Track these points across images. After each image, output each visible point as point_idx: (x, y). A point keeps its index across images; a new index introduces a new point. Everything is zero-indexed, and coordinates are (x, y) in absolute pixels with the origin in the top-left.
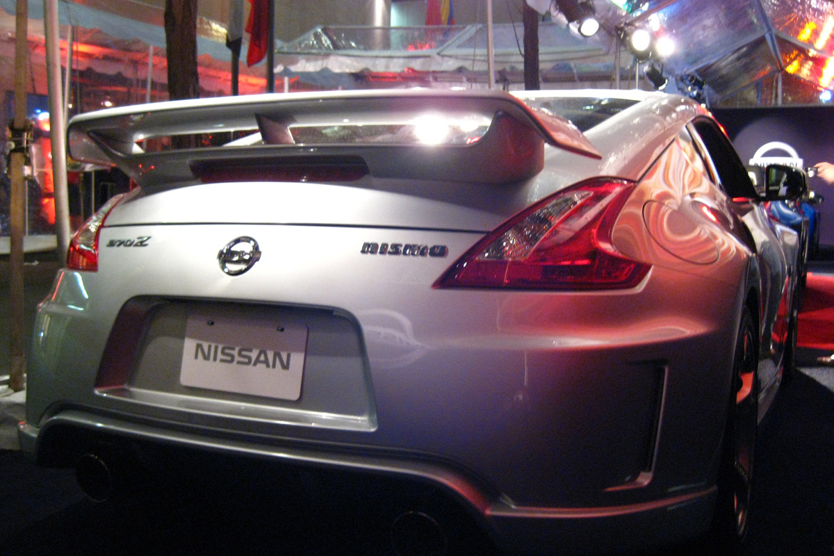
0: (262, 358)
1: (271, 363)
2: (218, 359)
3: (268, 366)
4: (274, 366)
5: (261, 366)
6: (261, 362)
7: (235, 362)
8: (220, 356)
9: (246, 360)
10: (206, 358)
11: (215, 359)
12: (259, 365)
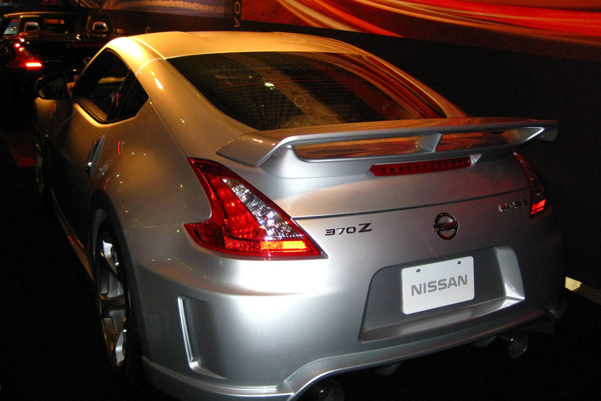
0: (452, 282)
1: (457, 284)
2: (427, 291)
3: (456, 286)
4: (459, 285)
5: (452, 287)
6: (452, 284)
7: (437, 289)
8: (428, 289)
9: (444, 286)
10: (419, 293)
11: (425, 292)
12: (451, 286)
